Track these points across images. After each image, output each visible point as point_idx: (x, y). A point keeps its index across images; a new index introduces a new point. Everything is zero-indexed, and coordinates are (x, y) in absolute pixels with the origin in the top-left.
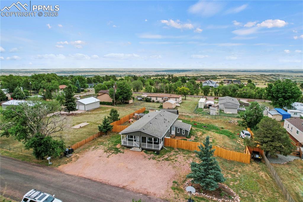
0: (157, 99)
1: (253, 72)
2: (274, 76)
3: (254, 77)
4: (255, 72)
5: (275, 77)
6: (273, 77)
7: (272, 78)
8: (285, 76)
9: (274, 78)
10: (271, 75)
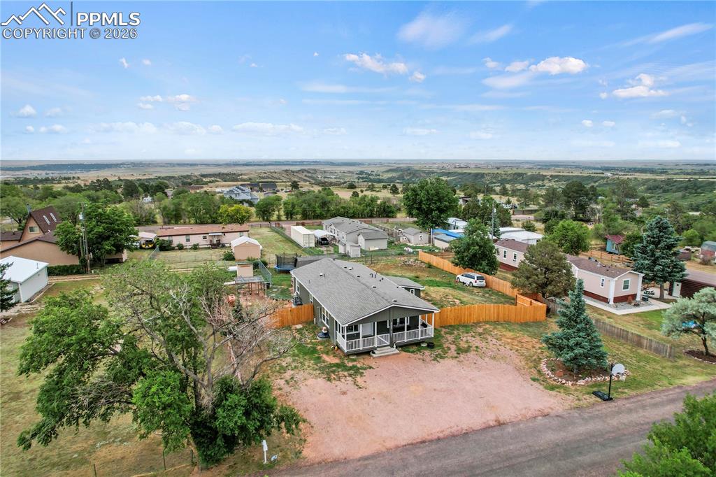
0: (188, 240)
1: (265, 165)
2: (309, 172)
3: (274, 175)
4: (269, 165)
5: (310, 175)
6: (307, 174)
7: (306, 176)
8: (325, 172)
9: (308, 177)
10: (303, 171)
